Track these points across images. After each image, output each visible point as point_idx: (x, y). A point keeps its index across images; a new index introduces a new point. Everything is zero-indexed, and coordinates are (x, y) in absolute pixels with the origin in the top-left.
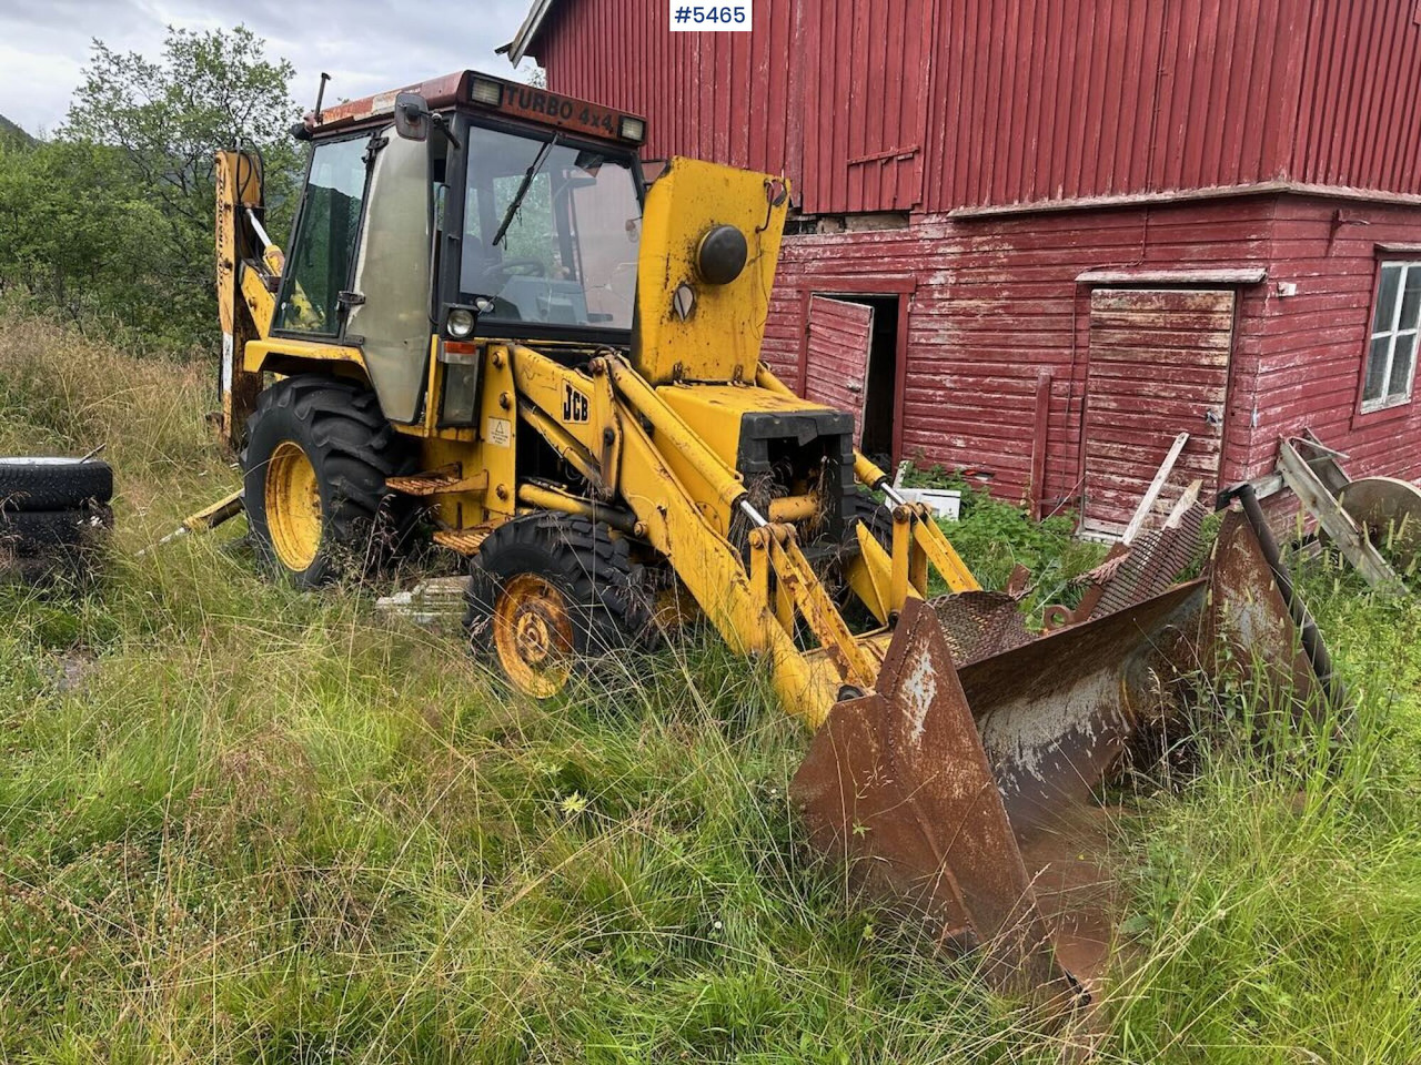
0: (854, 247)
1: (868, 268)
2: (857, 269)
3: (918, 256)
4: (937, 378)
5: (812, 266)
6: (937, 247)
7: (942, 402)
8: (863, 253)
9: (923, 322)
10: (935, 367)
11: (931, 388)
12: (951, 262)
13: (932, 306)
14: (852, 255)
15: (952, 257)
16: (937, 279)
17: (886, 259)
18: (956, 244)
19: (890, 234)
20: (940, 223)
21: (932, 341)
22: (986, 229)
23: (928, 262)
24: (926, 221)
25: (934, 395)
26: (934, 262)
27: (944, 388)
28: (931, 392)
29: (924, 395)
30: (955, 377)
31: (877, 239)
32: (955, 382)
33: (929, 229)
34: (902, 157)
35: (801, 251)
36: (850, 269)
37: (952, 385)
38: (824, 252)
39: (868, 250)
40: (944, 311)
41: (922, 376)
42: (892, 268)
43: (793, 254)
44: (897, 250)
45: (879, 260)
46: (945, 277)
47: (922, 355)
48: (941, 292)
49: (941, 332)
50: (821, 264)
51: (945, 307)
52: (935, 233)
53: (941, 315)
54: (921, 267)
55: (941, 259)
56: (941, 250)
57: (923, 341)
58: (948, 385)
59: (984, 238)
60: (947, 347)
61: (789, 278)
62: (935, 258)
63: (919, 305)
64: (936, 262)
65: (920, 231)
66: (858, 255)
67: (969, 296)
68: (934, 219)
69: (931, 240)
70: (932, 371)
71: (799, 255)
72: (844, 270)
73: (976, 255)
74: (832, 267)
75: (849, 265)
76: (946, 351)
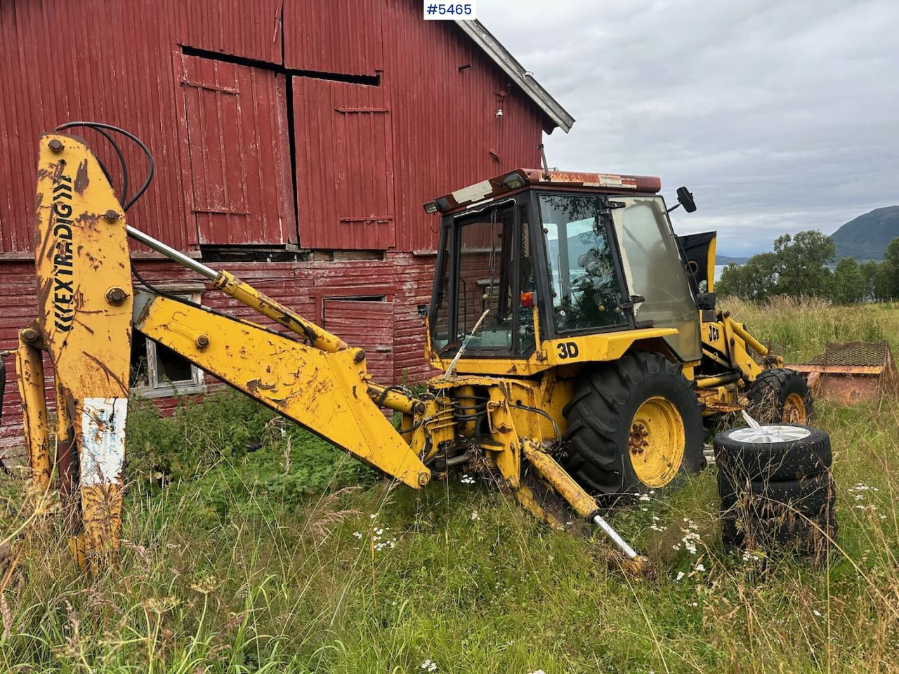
0: (352, 270)
1: (363, 282)
2: (355, 282)
3: (394, 274)
4: (412, 338)
5: (319, 282)
6: (405, 269)
7: (415, 350)
8: (359, 273)
9: (401, 309)
10: (410, 332)
11: (409, 343)
12: (414, 277)
13: (406, 300)
14: (351, 274)
15: (413, 275)
16: (407, 286)
17: (374, 276)
18: (416, 268)
19: (376, 262)
20: (405, 258)
21: (407, 318)
22: (431, 261)
23: (401, 278)
24: (397, 256)
25: (411, 347)
26: (404, 277)
27: (417, 342)
28: (409, 345)
29: (407, 348)
30: (422, 336)
31: (367, 265)
32: (422, 338)
33: (400, 260)
34: (381, 222)
35: (311, 272)
36: (350, 282)
37: (421, 340)
38: (329, 272)
39: (362, 271)
40: (412, 302)
41: (403, 338)
42: (379, 281)
43: (303, 274)
44: (380, 271)
45: (370, 277)
46: (411, 285)
47: (403, 327)
48: (410, 293)
49: (412, 313)
50: (328, 280)
51: (413, 300)
52: (402, 262)
53: (411, 305)
54: (397, 280)
55: (408, 276)
56: (407, 271)
57: (402, 319)
58: (419, 340)
59: (430, 266)
60: (415, 321)
61: (301, 290)
62: (405, 275)
63: (398, 300)
64: (406, 278)
65: (394, 261)
66: (355, 274)
67: (425, 294)
68: (402, 255)
69: (401, 266)
70: (409, 334)
71: (309, 274)
72: (346, 283)
73: (427, 274)
74: (337, 281)
75: (349, 280)
76: (415, 323)
